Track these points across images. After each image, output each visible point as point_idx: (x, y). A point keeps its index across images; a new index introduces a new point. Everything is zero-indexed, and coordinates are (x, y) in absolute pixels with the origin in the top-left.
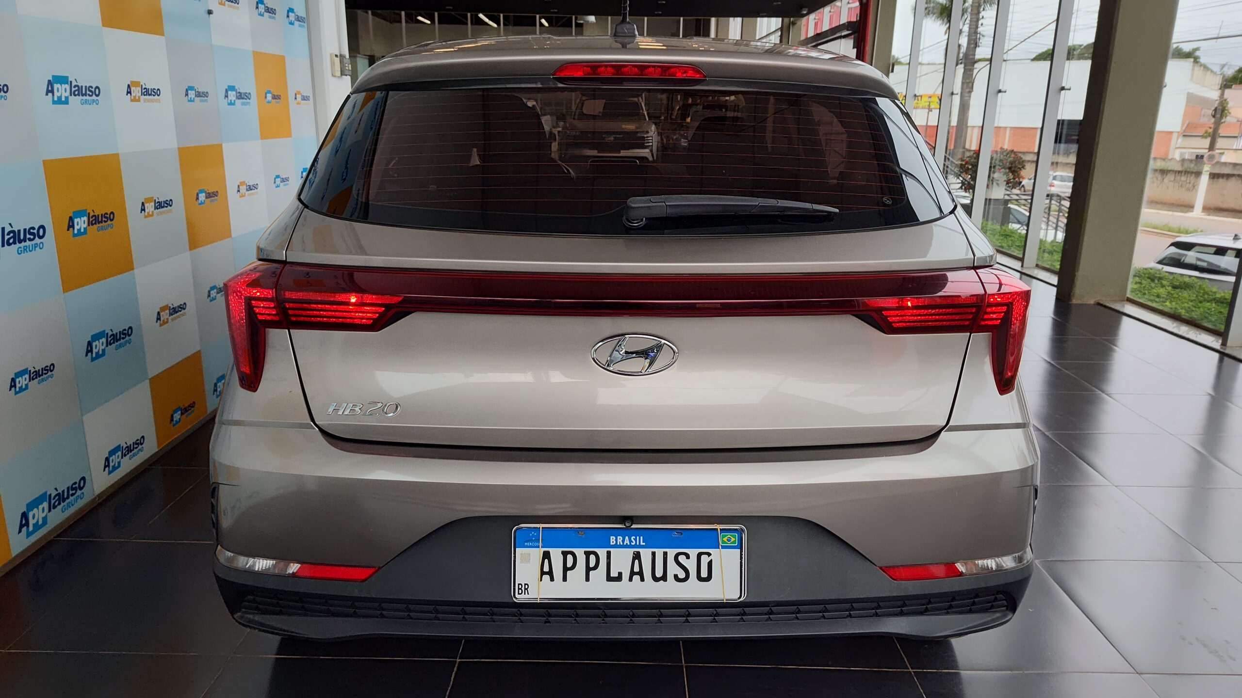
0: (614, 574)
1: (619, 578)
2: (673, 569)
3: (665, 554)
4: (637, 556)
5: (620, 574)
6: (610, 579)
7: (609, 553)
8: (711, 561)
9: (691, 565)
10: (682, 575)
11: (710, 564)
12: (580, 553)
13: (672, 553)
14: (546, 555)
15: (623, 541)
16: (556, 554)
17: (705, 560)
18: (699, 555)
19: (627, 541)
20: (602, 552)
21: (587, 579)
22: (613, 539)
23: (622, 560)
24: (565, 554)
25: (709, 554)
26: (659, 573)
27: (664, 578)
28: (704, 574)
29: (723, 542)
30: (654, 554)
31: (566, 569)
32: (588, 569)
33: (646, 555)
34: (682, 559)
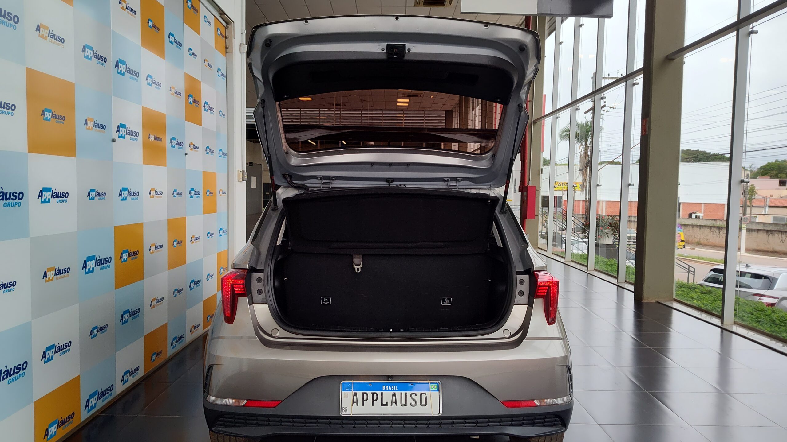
0: (384, 403)
1: (386, 405)
2: (410, 400)
3: (406, 393)
4: (394, 395)
5: (387, 403)
6: (382, 405)
7: (382, 393)
8: (426, 397)
9: (417, 399)
10: (414, 403)
11: (426, 399)
12: (370, 393)
13: (409, 393)
14: (355, 395)
15: (388, 388)
16: (359, 393)
17: (423, 396)
18: (421, 394)
19: (390, 388)
20: (379, 393)
21: (373, 405)
22: (384, 387)
23: (387, 396)
24: (363, 394)
25: (425, 394)
26: (404, 403)
27: (406, 405)
28: (423, 403)
29: (431, 388)
30: (401, 394)
31: (363, 401)
32: (373, 401)
33: (398, 394)
34: (413, 396)
